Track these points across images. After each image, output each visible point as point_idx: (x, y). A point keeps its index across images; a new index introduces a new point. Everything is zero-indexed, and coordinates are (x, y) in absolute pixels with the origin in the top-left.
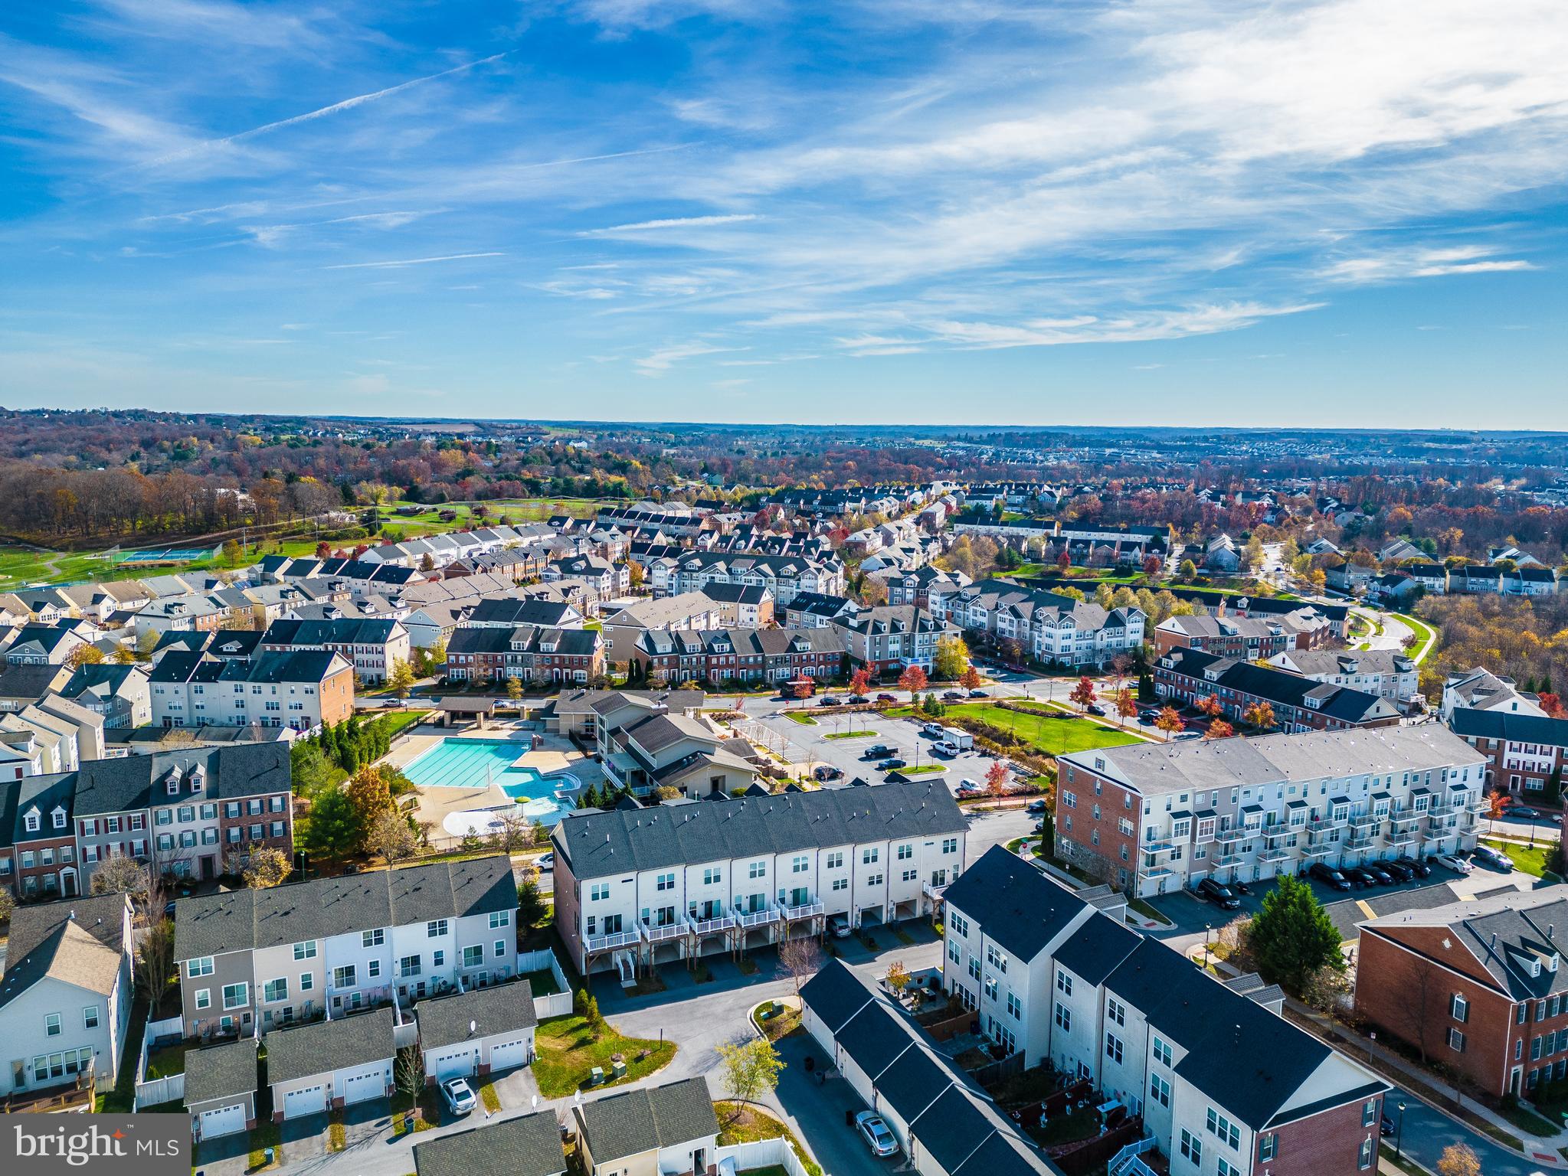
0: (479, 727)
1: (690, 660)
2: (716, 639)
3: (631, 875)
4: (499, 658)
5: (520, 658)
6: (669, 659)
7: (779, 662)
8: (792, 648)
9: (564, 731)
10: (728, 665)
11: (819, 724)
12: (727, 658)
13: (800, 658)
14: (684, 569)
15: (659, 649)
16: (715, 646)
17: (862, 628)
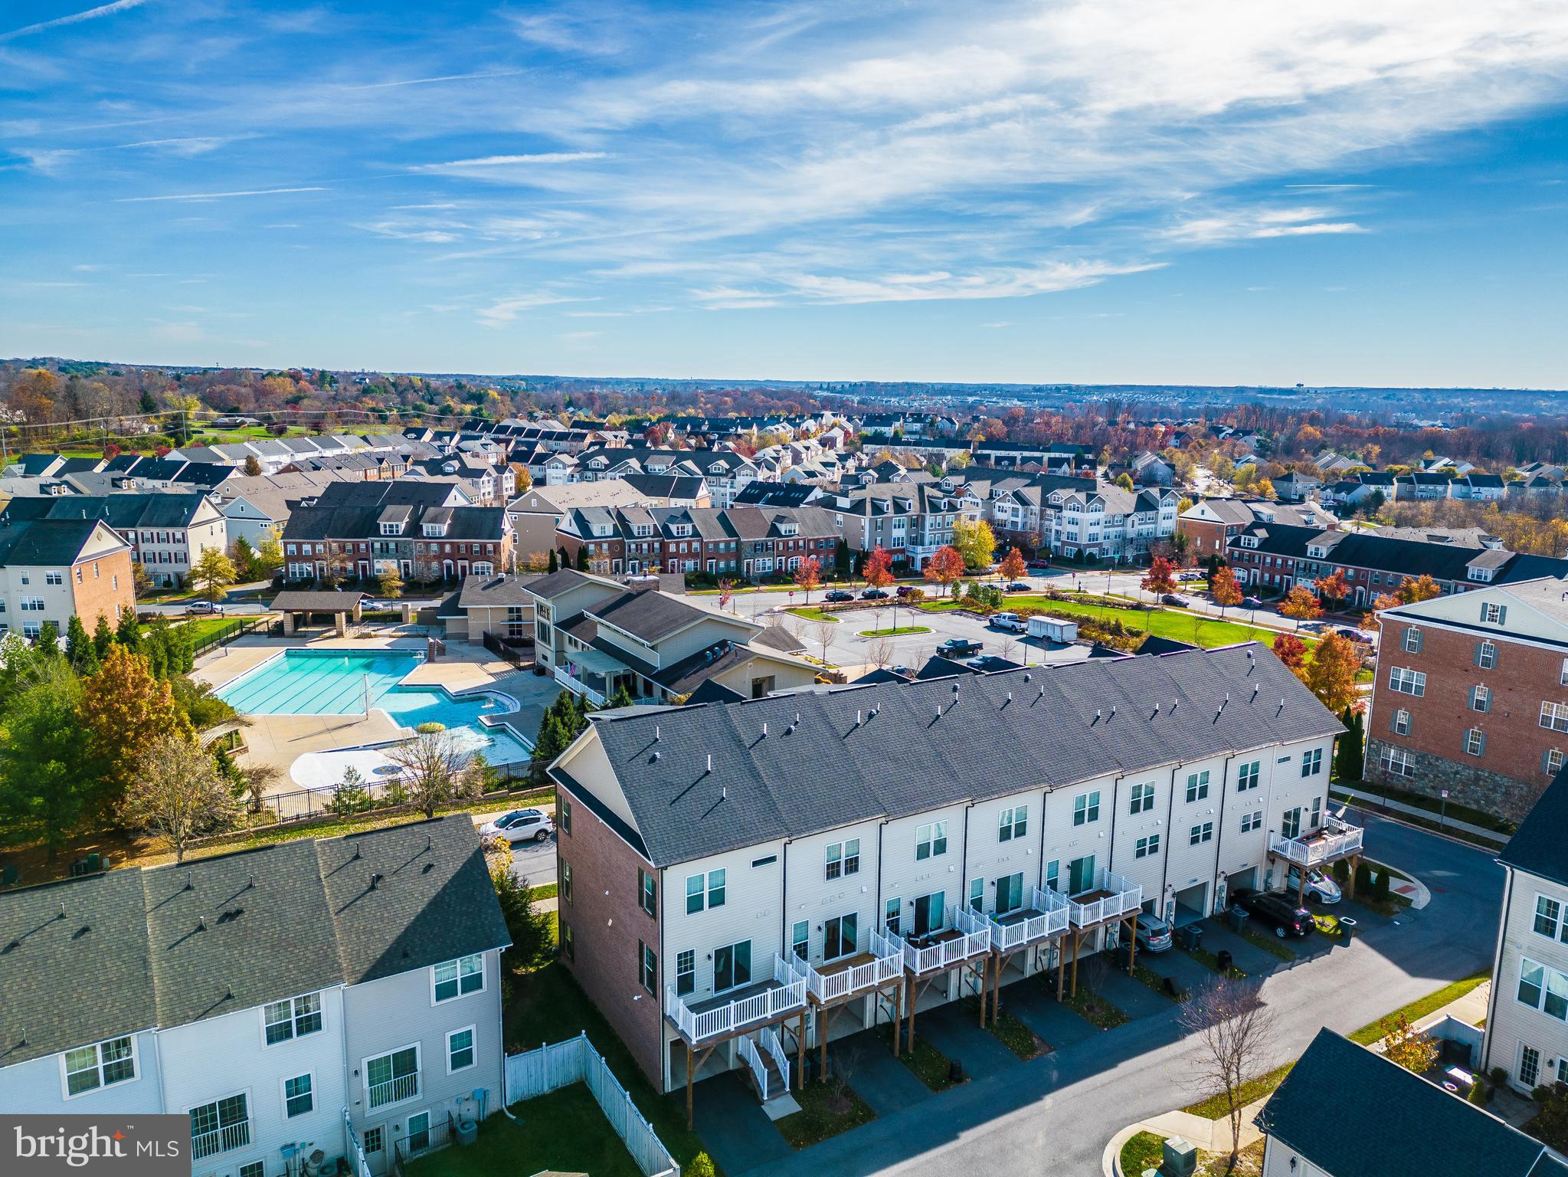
0: (340, 635)
1: (639, 547)
2: (673, 519)
3: (773, 848)
4: (363, 546)
5: (392, 546)
6: (610, 544)
7: (759, 549)
8: (774, 531)
9: (476, 635)
10: (691, 555)
11: (841, 621)
12: (689, 544)
13: (786, 544)
14: (586, 468)
15: (596, 532)
16: (673, 528)
17: (858, 507)
